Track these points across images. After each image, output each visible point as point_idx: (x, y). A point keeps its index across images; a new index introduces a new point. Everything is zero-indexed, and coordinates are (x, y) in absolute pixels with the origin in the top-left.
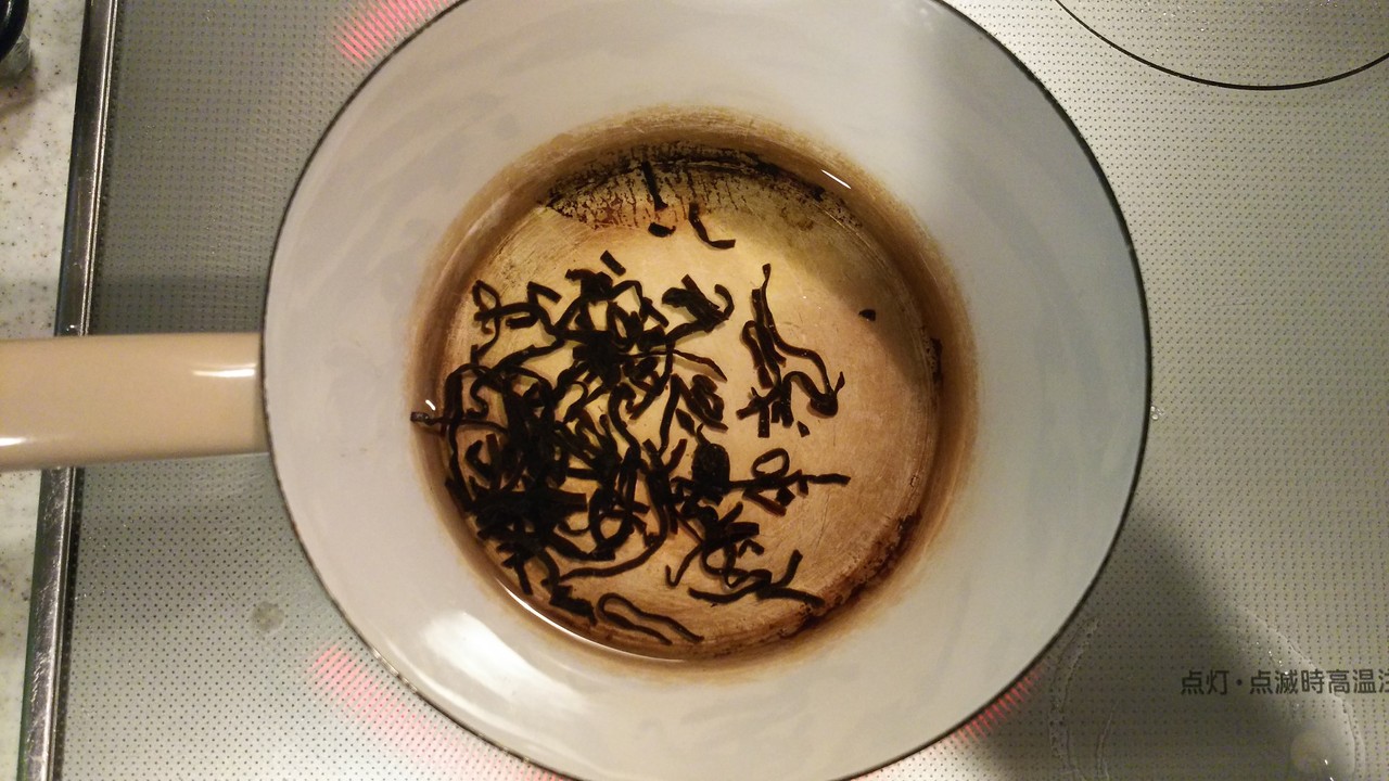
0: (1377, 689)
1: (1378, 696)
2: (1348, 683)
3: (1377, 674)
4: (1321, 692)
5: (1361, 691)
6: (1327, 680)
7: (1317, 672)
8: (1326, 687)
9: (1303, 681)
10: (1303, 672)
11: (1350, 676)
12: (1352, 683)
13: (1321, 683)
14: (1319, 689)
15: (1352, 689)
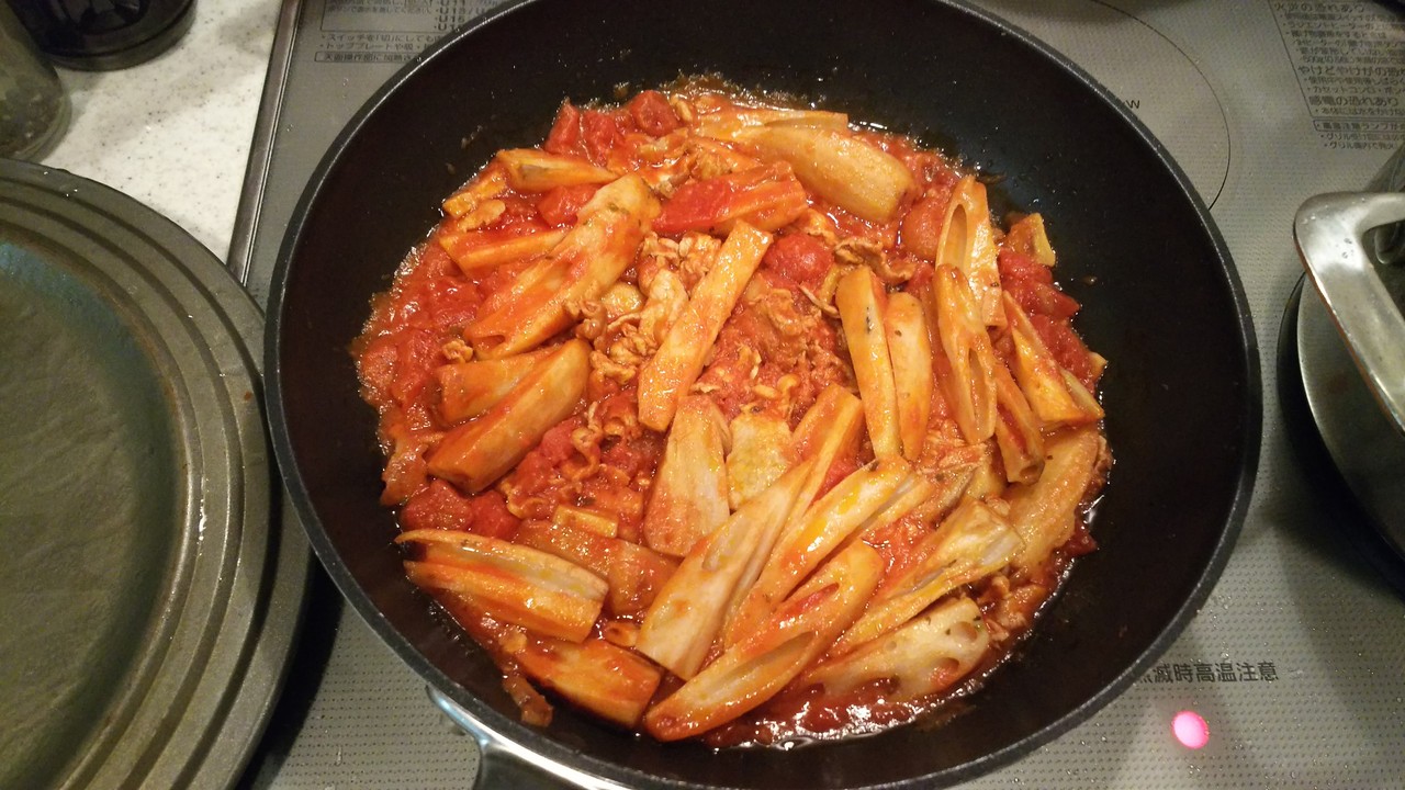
0: (1238, 676)
1: (1238, 683)
2: (1213, 675)
3: (1235, 667)
4: (1191, 681)
5: (1224, 680)
6: (1195, 671)
7: (1185, 666)
8: (1195, 677)
9: (1176, 673)
10: (1175, 665)
11: (1214, 668)
12: (1216, 674)
13: (1190, 674)
14: (1188, 677)
15: (1216, 678)
